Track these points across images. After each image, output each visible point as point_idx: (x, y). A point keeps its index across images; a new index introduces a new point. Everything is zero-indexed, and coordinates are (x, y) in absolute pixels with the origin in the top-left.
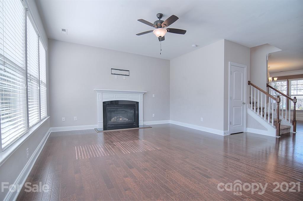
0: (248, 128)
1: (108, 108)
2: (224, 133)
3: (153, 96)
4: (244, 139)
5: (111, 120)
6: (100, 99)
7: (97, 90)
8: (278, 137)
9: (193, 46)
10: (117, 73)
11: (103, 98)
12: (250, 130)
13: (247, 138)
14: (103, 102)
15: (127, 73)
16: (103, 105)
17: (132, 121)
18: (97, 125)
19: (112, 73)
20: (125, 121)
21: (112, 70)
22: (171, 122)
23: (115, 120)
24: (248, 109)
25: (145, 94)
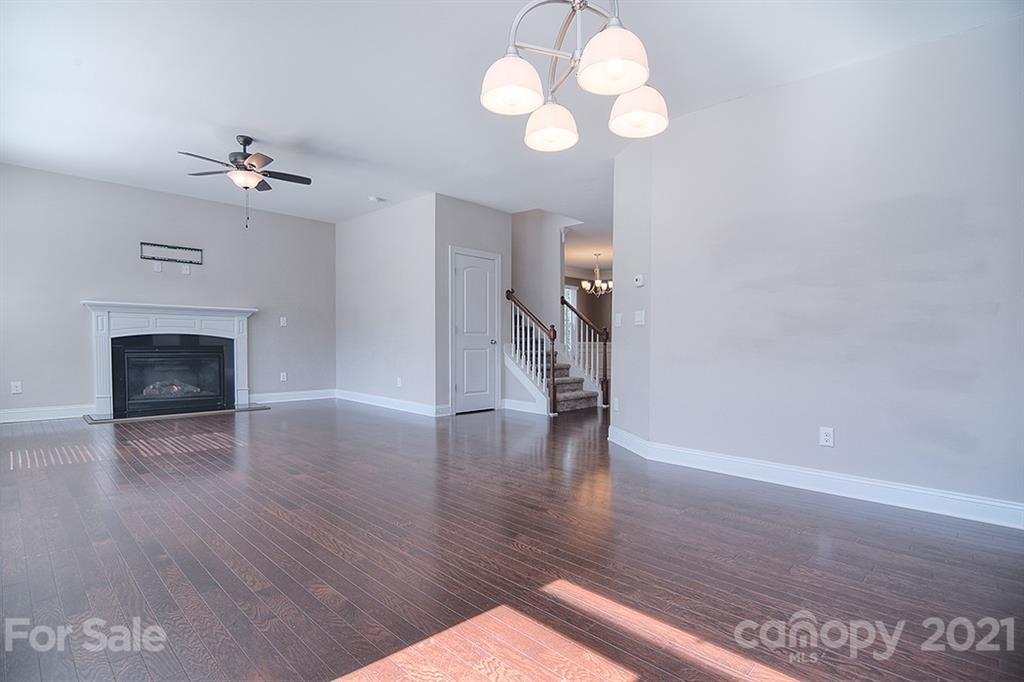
0: (506, 400)
1: (131, 355)
2: (437, 412)
3: (283, 321)
4: (498, 427)
5: (142, 392)
6: (102, 330)
7: (90, 305)
8: (551, 415)
9: (372, 199)
10: (160, 257)
11: (112, 328)
12: (511, 405)
13: (503, 425)
14: (112, 339)
15: (195, 256)
16: (112, 348)
17: (212, 394)
18: (93, 406)
19: (144, 255)
20: (190, 395)
21: (144, 247)
22: (338, 394)
23: (157, 392)
24: (507, 359)
25: (252, 316)
